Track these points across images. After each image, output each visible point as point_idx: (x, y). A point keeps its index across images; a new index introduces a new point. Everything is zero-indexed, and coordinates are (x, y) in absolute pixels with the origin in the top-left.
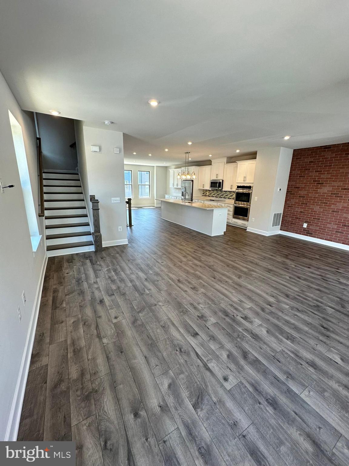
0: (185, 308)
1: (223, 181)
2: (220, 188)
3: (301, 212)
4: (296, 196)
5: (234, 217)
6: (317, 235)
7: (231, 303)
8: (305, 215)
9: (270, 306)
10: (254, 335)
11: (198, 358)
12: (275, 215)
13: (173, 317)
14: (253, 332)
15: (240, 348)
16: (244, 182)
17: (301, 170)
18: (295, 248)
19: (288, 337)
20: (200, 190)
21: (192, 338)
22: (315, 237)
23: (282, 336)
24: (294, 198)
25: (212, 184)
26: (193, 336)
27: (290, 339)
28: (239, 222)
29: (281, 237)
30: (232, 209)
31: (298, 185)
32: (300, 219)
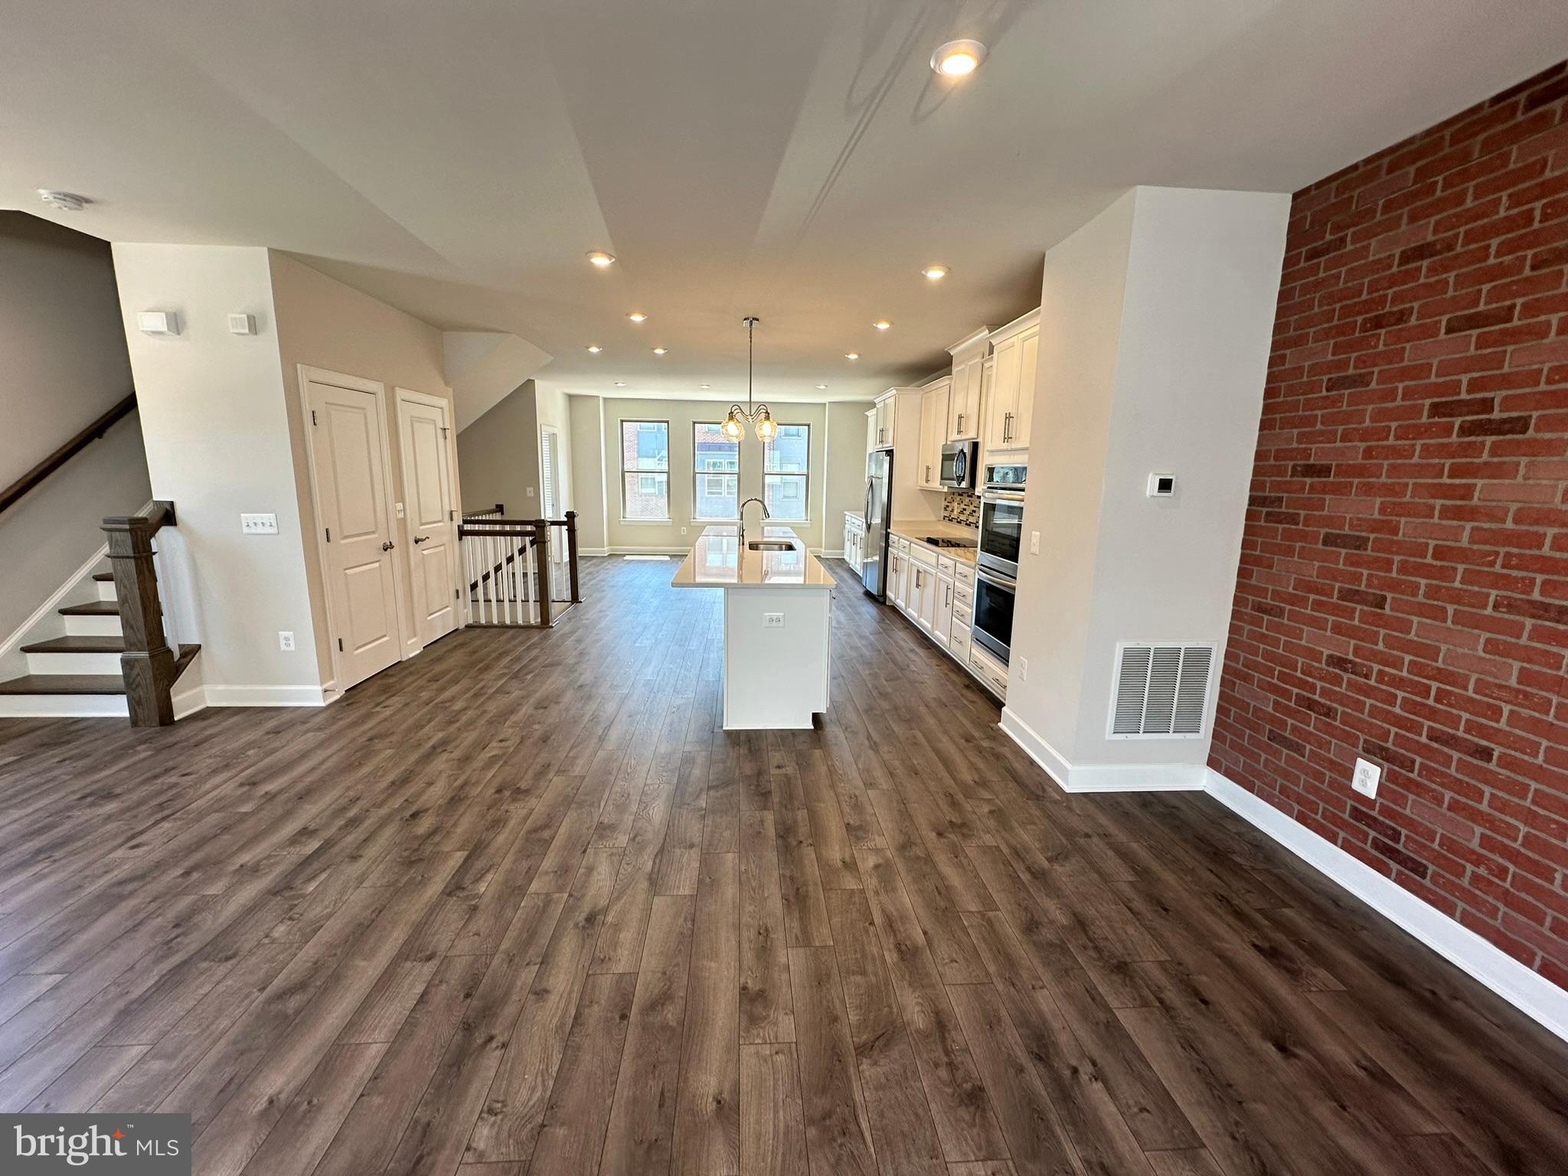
1: (975, 446)
3: (1339, 662)
4: (1304, 536)
16: (1005, 446)
20: (923, 491)
24: (1289, 551)
25: (944, 463)
28: (989, 670)
30: (973, 595)
31: (1317, 453)
32: (1329, 712)
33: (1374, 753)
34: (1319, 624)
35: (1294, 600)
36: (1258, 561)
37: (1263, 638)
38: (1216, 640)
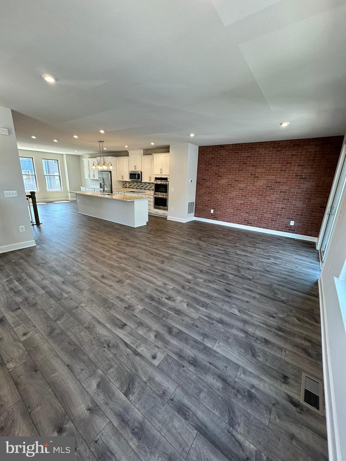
0: (111, 303)
1: (141, 172)
2: (140, 180)
3: (208, 200)
5: (155, 208)
6: (221, 219)
7: (156, 287)
8: (211, 203)
9: (189, 283)
10: (176, 311)
11: (128, 347)
12: (189, 203)
13: (98, 315)
14: (176, 309)
15: (165, 325)
16: (161, 174)
17: (206, 164)
18: (206, 231)
19: (203, 305)
21: (120, 330)
22: (219, 220)
23: (199, 306)
25: (131, 175)
26: (122, 328)
27: (205, 306)
28: (160, 212)
29: (195, 222)
32: (208, 206)
33: (212, 209)
34: (206, 197)
35: (203, 194)
36: (198, 190)
37: (200, 199)
38: (194, 200)
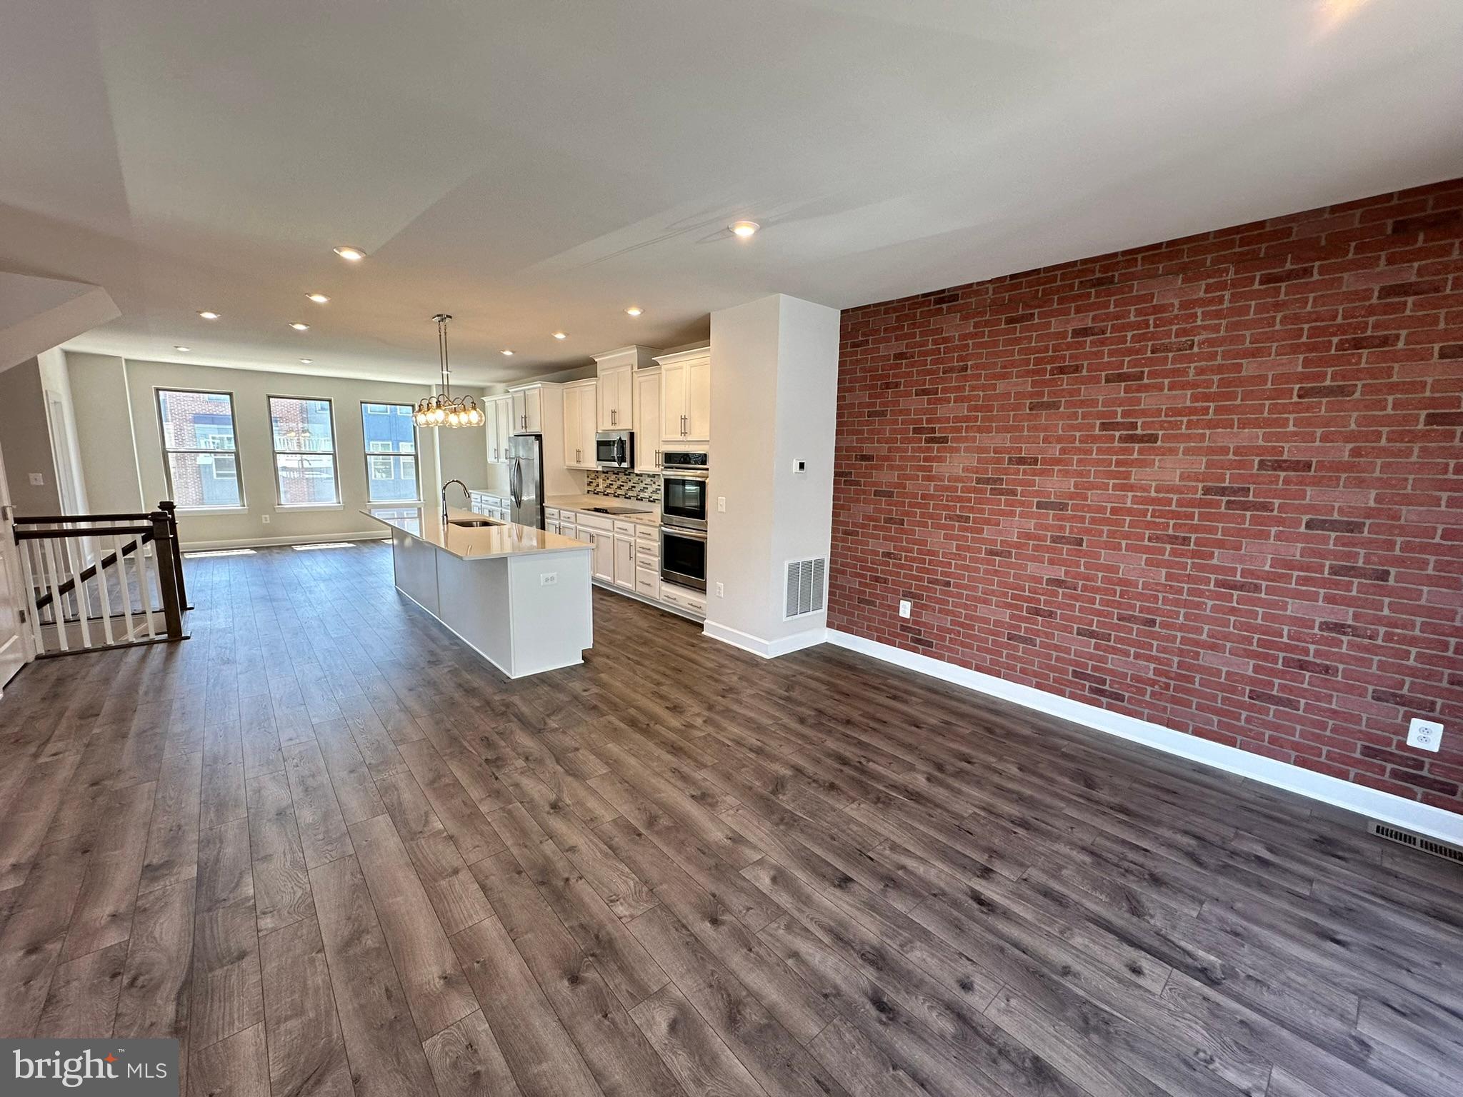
1: (632, 435)
2: (625, 465)
3: (887, 555)
4: (864, 492)
5: (667, 579)
6: (950, 650)
8: (901, 566)
12: (793, 569)
16: (682, 438)
17: (873, 387)
20: (572, 470)
22: (940, 657)
24: (858, 501)
25: (601, 448)
28: (679, 598)
29: (829, 660)
30: (656, 545)
31: (867, 449)
32: (886, 581)
33: (907, 596)
34: (876, 537)
35: (864, 526)
36: (842, 507)
37: (849, 549)
38: (826, 556)
